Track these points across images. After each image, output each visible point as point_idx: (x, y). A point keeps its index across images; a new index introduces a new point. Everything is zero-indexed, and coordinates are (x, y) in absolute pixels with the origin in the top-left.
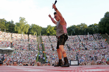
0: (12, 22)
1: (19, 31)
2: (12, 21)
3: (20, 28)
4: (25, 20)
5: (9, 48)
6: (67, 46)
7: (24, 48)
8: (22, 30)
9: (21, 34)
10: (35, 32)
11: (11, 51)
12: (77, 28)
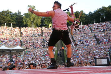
0: (20, 13)
1: (29, 24)
2: (19, 11)
3: (30, 20)
4: (35, 8)
5: (18, 47)
6: (95, 38)
7: (37, 46)
8: (33, 22)
9: (32, 28)
10: (49, 23)
11: (22, 51)
12: (109, 11)
